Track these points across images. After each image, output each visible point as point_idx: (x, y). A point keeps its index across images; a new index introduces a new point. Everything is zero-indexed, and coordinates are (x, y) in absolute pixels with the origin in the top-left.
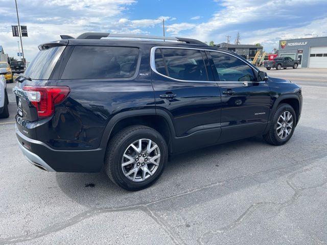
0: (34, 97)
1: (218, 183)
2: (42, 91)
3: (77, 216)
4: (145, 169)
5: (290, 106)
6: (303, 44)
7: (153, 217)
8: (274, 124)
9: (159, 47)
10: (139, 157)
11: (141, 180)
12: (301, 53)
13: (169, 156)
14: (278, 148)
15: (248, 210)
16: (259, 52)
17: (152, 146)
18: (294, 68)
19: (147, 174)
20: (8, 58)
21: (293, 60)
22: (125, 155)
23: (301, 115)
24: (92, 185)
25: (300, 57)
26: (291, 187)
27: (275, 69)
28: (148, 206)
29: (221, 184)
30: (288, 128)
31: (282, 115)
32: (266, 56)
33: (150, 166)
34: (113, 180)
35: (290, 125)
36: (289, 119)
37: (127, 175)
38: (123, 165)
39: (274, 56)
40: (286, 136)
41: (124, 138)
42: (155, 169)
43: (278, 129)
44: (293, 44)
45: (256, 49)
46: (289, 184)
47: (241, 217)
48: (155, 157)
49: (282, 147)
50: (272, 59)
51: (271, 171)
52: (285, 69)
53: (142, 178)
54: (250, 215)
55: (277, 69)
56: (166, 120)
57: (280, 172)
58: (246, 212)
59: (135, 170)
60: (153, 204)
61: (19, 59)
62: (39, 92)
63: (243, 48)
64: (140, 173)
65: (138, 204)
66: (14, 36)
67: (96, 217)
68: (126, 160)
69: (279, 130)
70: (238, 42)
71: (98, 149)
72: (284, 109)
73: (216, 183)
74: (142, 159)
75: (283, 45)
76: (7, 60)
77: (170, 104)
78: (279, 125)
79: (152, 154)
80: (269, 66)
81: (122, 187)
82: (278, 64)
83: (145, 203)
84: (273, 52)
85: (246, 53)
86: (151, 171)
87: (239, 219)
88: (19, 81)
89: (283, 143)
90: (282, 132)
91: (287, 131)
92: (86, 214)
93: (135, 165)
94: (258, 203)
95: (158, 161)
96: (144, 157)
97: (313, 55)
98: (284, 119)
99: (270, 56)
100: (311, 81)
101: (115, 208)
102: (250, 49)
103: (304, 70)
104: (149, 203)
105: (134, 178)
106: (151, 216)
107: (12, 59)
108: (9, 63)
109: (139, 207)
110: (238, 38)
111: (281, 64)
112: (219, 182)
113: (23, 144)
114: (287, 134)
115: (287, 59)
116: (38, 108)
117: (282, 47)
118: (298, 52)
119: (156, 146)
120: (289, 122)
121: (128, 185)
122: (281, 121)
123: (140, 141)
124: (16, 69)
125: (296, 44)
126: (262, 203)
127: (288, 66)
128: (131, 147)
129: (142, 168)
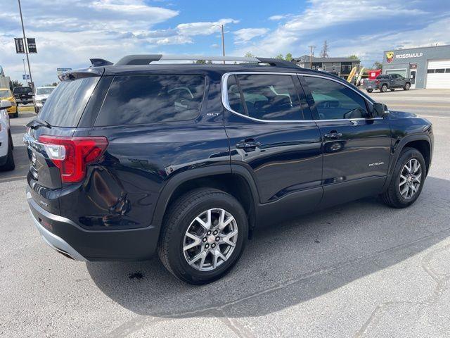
0: (56, 153)
1: (322, 271)
2: (68, 144)
3: (121, 327)
4: (217, 252)
5: (417, 152)
6: (417, 55)
7: (232, 328)
8: (395, 179)
9: (233, 73)
10: (208, 234)
11: (211, 268)
12: (415, 68)
13: (250, 232)
14: (401, 213)
15: (373, 314)
16: (355, 68)
17: (225, 219)
18: (405, 89)
19: (219, 258)
20: (10, 83)
21: (404, 79)
22: (188, 234)
23: (433, 162)
24: (139, 276)
25: (413, 73)
26: (430, 274)
27: (379, 90)
28: (223, 309)
29: (326, 271)
30: (415, 183)
31: (407, 165)
32: (364, 74)
33: (223, 247)
34: (171, 271)
35: (417, 178)
36: (416, 170)
37: (191, 263)
38: (186, 248)
39: (377, 73)
40: (412, 194)
41: (186, 209)
42: (230, 252)
43: (400, 185)
44: (403, 56)
45: (351, 63)
46: (426, 270)
47: (365, 326)
48: (230, 235)
49: (407, 210)
50: (373, 78)
51: (397, 250)
52: (393, 90)
53: (212, 265)
54: (377, 323)
55: (382, 92)
56: (246, 180)
57: (410, 251)
58: (370, 318)
59: (203, 254)
60: (231, 306)
61: (25, 84)
62: (63, 147)
63: (333, 63)
64: (210, 258)
65: (209, 306)
66: (17, 52)
67: (150, 329)
68: (190, 241)
69: (403, 187)
70: (325, 55)
71: (151, 227)
72: (410, 156)
73: (319, 270)
74: (211, 239)
75: (389, 57)
76: (8, 85)
77: (246, 155)
78: (402, 180)
79: (226, 230)
80: (370, 87)
81: (184, 281)
82: (384, 85)
83: (219, 305)
84: (375, 68)
85: (337, 68)
86: (225, 255)
87: (362, 331)
88: (32, 128)
89: (409, 204)
90: (406, 189)
91: (413, 187)
92: (134, 323)
93: (203, 248)
94: (387, 304)
95: (235, 240)
96: (214, 234)
97: (431, 71)
98: (409, 170)
99: (370, 74)
100: (433, 109)
101: (176, 313)
102: (343, 63)
103: (420, 92)
104: (224, 304)
105: (201, 266)
106: (229, 326)
107: (16, 84)
108: (11, 89)
109: (210, 311)
110: (326, 49)
111: (386, 85)
112: (325, 268)
113: (40, 220)
114: (414, 191)
115: (395, 76)
116: (61, 170)
117: (388, 60)
118: (411, 66)
119: (231, 218)
120: (416, 174)
121: (193, 277)
122: (405, 173)
123: (209, 212)
124: (22, 98)
125: (408, 56)
126: (392, 303)
127: (397, 87)
128: (196, 221)
129: (212, 251)
